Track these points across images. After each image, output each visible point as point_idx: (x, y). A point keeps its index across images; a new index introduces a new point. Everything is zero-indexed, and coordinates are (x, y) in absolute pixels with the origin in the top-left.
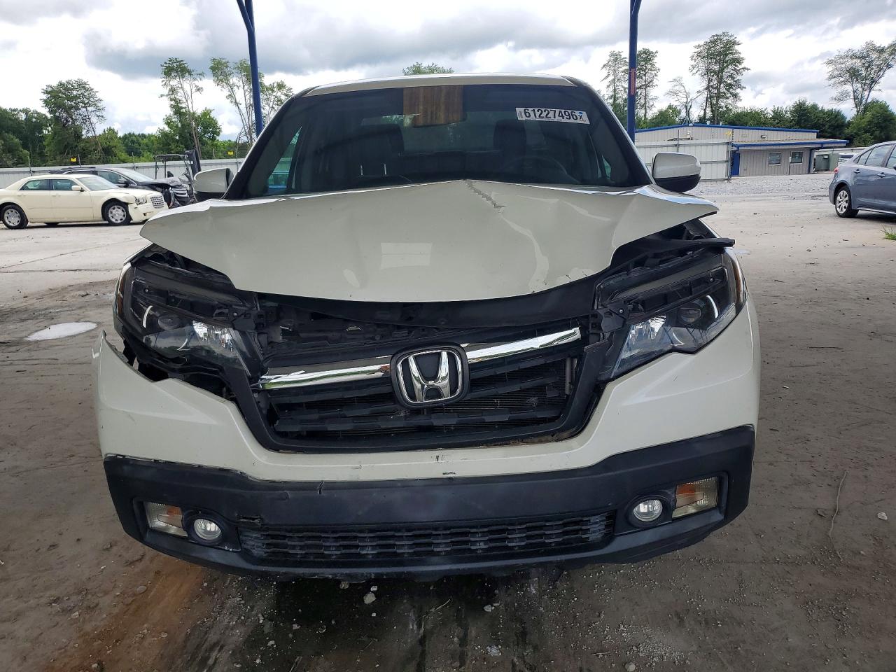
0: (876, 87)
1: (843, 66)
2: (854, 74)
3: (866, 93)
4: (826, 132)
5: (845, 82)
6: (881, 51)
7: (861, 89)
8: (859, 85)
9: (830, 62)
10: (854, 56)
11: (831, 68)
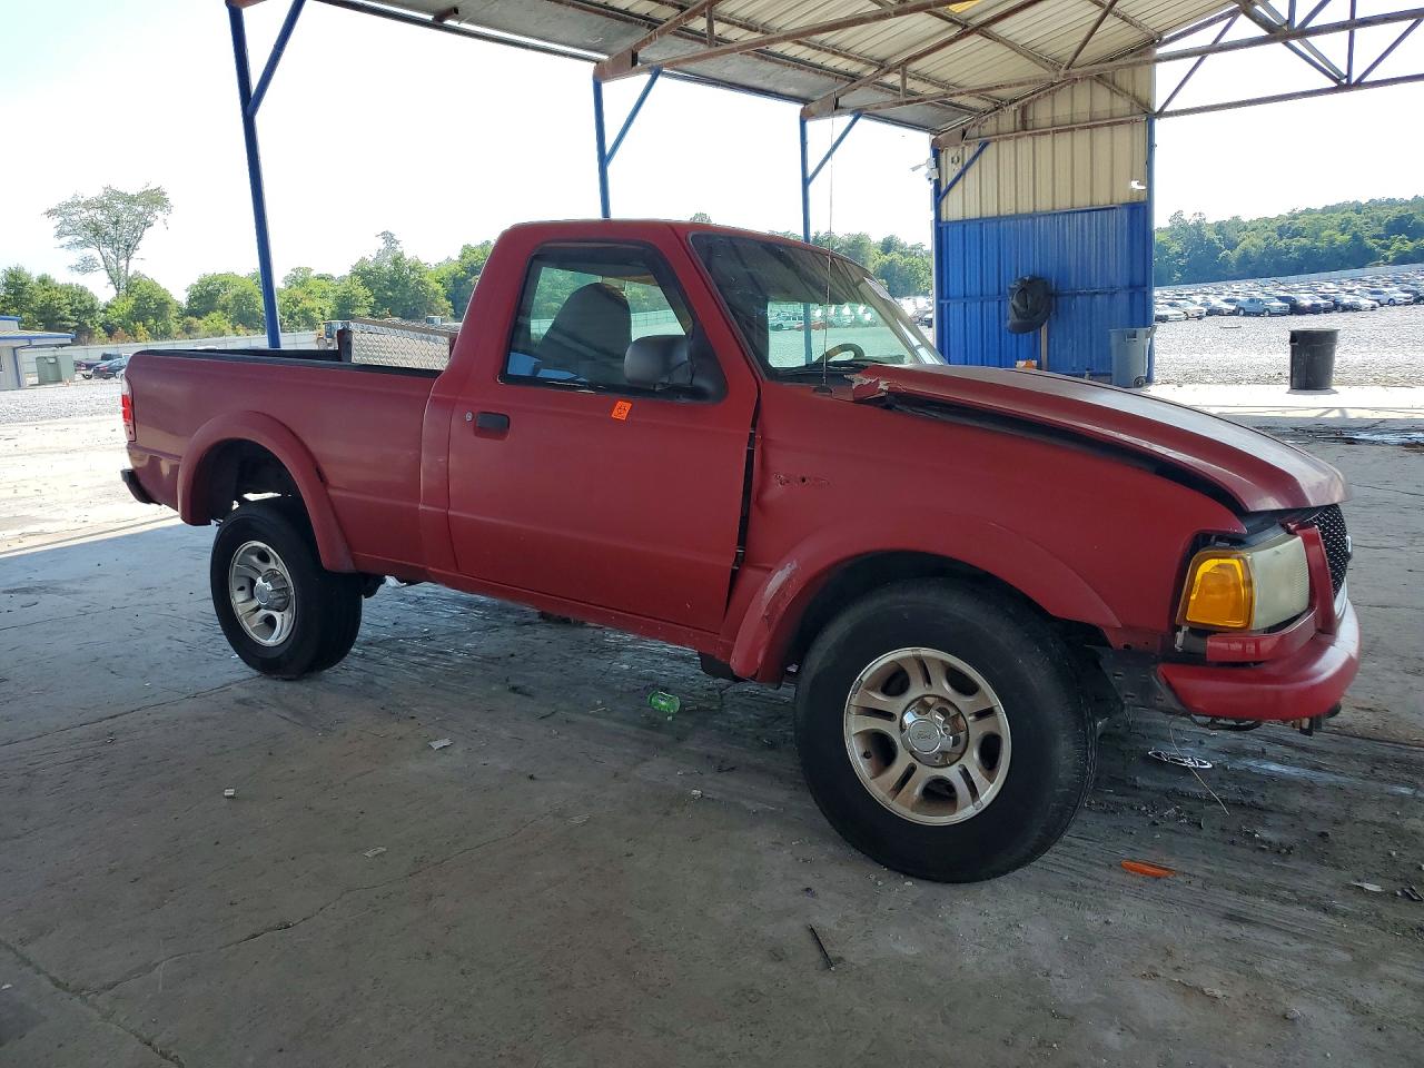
0: (136, 254)
1: (75, 218)
2: (96, 232)
3: (123, 263)
4: (69, 320)
5: (84, 244)
6: (132, 200)
7: (114, 257)
8: (109, 250)
9: (50, 213)
10: (88, 205)
11: (57, 220)
